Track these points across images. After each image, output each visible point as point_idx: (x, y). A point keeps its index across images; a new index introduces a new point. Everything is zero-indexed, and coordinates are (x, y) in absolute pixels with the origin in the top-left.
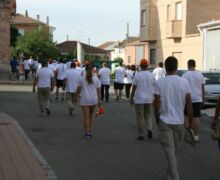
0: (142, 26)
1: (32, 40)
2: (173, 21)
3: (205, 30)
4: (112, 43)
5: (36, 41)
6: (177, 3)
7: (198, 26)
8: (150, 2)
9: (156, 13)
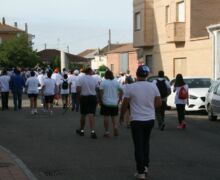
0: (136, 30)
1: (12, 48)
2: (175, 24)
3: (215, 32)
4: (91, 51)
5: (16, 49)
6: (178, 3)
7: (208, 28)
8: (145, 2)
9: (153, 15)
